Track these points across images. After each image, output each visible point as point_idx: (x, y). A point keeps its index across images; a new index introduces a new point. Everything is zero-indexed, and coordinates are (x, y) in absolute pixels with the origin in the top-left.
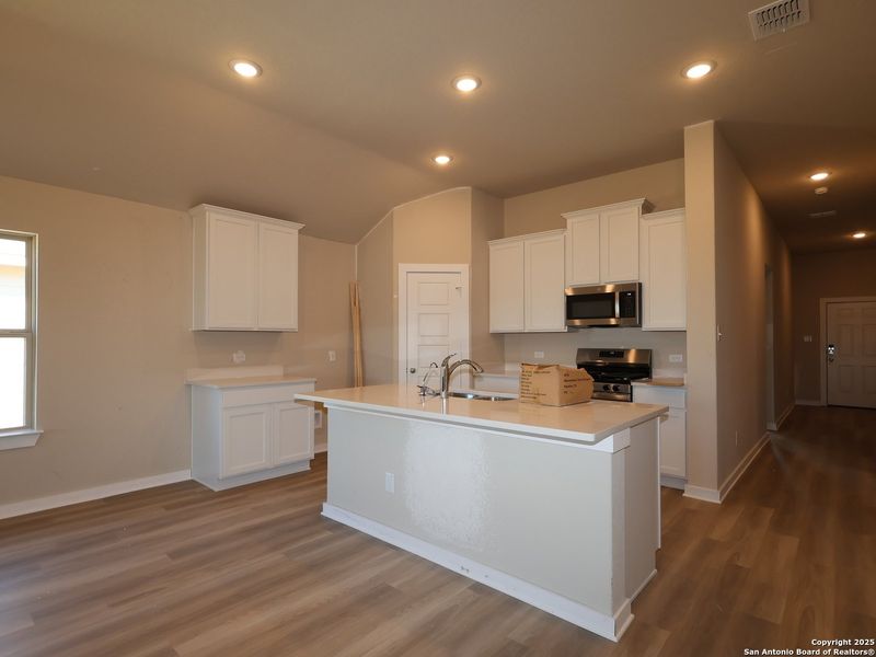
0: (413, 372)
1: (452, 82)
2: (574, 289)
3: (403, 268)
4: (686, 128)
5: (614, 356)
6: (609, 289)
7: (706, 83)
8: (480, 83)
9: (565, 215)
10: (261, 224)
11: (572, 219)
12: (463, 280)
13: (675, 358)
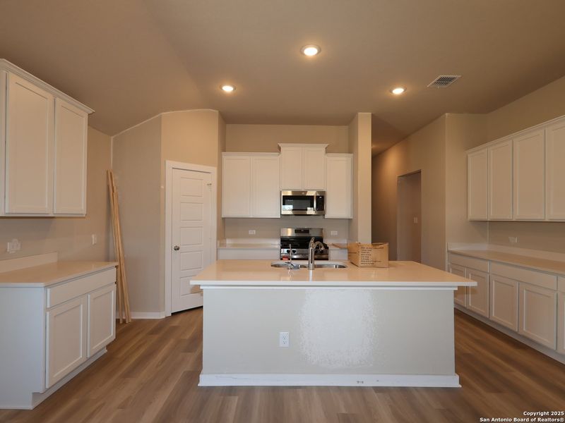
0: (177, 249)
1: (301, 49)
2: (293, 192)
3: (170, 164)
4: (360, 113)
5: (302, 232)
6: (309, 194)
7: (401, 97)
8: (320, 51)
9: (280, 145)
10: (58, 99)
11: (284, 147)
12: (213, 178)
13: (334, 233)
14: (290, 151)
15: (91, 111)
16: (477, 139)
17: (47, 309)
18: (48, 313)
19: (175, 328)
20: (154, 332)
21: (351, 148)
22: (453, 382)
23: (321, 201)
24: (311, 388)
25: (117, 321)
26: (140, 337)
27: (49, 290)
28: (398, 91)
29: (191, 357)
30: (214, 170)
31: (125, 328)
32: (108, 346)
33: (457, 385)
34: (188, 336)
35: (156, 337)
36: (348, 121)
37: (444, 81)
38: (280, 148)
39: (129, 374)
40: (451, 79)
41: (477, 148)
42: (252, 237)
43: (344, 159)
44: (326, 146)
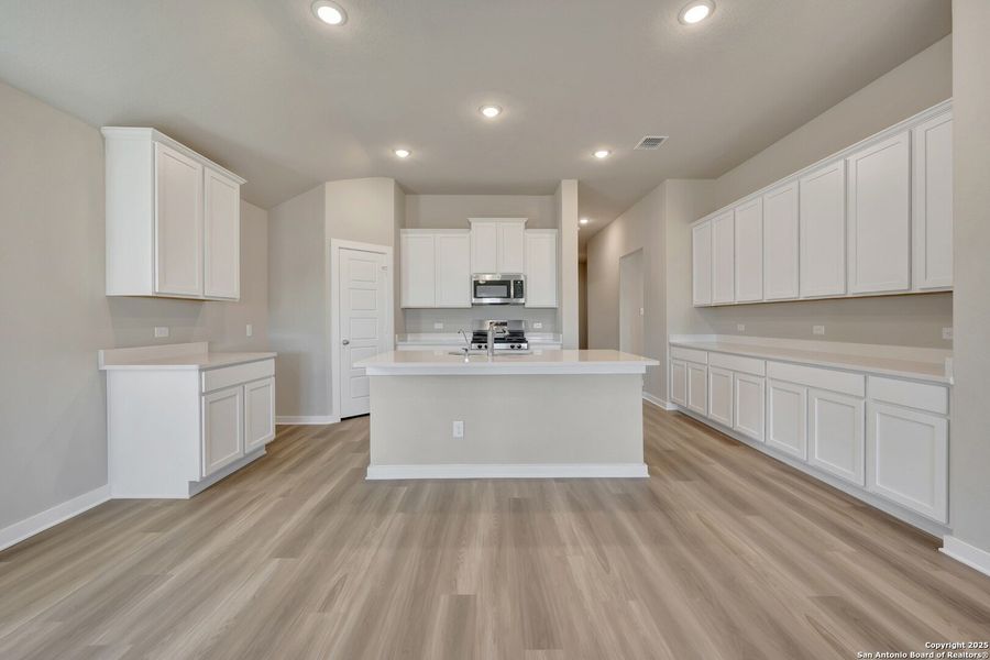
0: (345, 343)
1: (479, 109)
3: (335, 243)
4: (563, 181)
7: (605, 162)
9: (471, 219)
10: (207, 170)
11: (476, 223)
12: (388, 260)
13: (538, 326)
14: (484, 228)
15: (243, 181)
16: (702, 209)
17: (201, 394)
18: (203, 398)
19: (344, 432)
20: (318, 436)
21: (554, 222)
22: (642, 471)
23: (519, 288)
24: (486, 480)
25: (277, 426)
26: (304, 440)
27: (203, 373)
28: (602, 155)
29: (361, 457)
30: (390, 250)
31: (285, 433)
32: (268, 446)
33: (646, 475)
34: (358, 439)
35: (321, 441)
36: (552, 190)
37: (651, 142)
38: (470, 224)
39: (292, 470)
40: (659, 140)
41: (700, 221)
42: (439, 331)
43: (547, 235)
44: (525, 220)
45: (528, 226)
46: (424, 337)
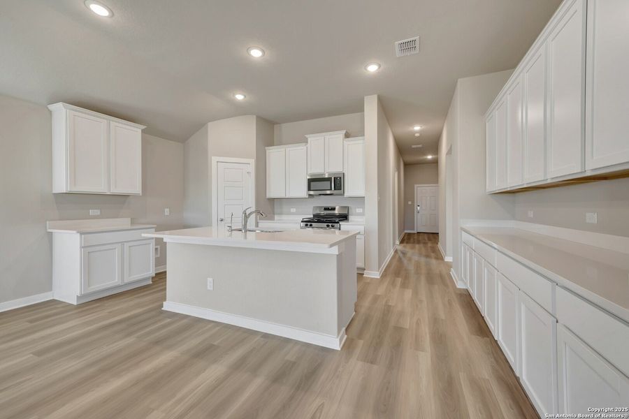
15: (144, 127)
17: (81, 247)
18: (82, 250)
23: (338, 183)
27: (83, 235)
28: (372, 68)
30: (252, 161)
38: (307, 139)
40: (414, 43)
42: (293, 214)
43: (359, 142)
44: (344, 132)
45: (347, 136)
46: (284, 217)
